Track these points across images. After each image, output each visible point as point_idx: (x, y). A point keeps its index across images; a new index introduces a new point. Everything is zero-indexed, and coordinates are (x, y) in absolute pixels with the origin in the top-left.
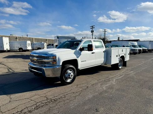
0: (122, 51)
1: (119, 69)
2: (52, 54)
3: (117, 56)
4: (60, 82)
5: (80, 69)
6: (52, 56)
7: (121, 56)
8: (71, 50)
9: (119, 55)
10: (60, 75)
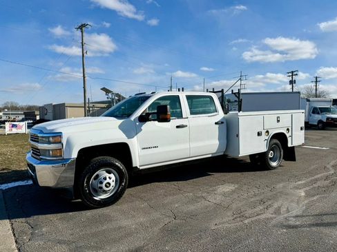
0: (278, 121)
1: (269, 168)
2: (53, 130)
3: (259, 134)
4: (80, 200)
5: (141, 168)
6: (53, 137)
7: (272, 132)
8: (115, 119)
9: (267, 132)
10: (72, 183)
